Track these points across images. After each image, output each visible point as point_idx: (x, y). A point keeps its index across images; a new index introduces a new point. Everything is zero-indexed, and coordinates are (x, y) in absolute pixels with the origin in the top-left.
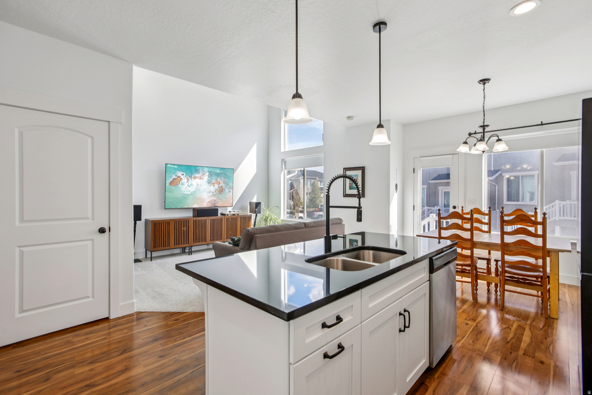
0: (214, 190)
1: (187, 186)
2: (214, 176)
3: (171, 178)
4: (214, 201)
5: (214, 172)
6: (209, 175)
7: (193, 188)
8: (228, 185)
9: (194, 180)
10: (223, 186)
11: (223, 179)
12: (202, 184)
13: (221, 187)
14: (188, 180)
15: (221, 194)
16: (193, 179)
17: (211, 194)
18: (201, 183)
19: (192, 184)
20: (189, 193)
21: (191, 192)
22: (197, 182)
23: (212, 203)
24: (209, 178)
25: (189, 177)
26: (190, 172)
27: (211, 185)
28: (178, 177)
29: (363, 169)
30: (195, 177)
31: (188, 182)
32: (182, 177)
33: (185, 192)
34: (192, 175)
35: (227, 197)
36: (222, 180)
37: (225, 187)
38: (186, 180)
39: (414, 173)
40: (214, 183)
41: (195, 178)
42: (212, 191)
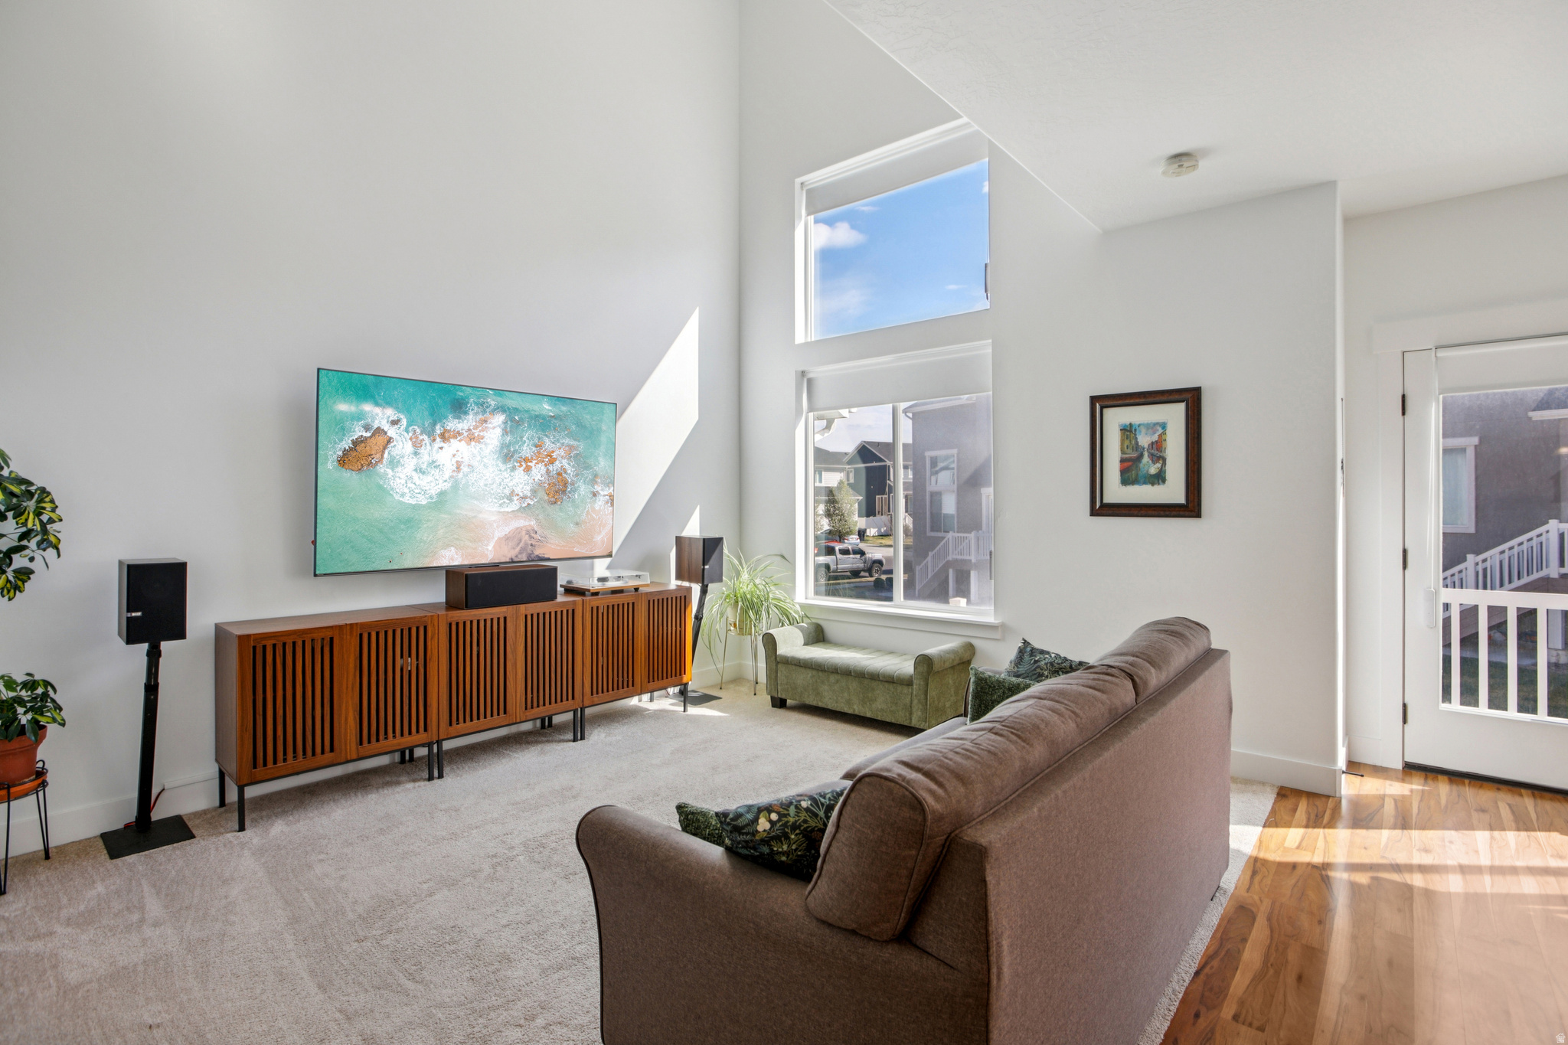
0: (528, 488)
1: (416, 470)
2: (529, 426)
3: (344, 435)
4: (528, 533)
5: (527, 411)
6: (505, 423)
7: (441, 481)
8: (587, 467)
9: (442, 444)
10: (566, 472)
11: (567, 441)
12: (475, 463)
13: (559, 474)
14: (417, 445)
15: (556, 507)
16: (439, 442)
17: (515, 505)
18: (474, 456)
19: (433, 464)
20: (424, 502)
21: (431, 497)
22: (454, 455)
23: (521, 545)
24: (508, 439)
25: (421, 434)
26: (426, 413)
27: (514, 469)
28: (373, 435)
29: (1192, 399)
30: (449, 431)
31: (416, 454)
32: (392, 432)
33: (403, 495)
34: (434, 424)
35: (584, 517)
36: (563, 444)
37: (577, 475)
38: (409, 447)
39: (1404, 413)
40: (526, 460)
41: (447, 435)
42: (518, 490)
